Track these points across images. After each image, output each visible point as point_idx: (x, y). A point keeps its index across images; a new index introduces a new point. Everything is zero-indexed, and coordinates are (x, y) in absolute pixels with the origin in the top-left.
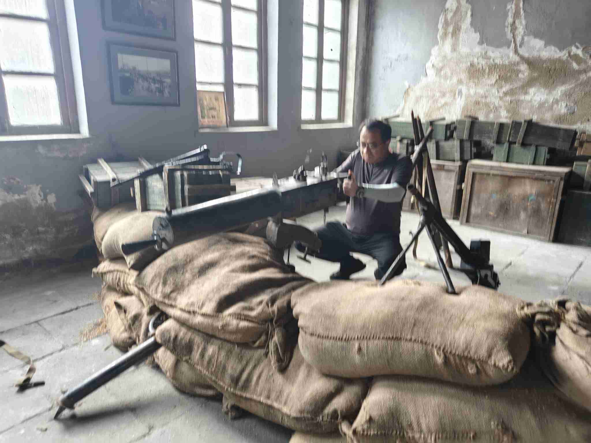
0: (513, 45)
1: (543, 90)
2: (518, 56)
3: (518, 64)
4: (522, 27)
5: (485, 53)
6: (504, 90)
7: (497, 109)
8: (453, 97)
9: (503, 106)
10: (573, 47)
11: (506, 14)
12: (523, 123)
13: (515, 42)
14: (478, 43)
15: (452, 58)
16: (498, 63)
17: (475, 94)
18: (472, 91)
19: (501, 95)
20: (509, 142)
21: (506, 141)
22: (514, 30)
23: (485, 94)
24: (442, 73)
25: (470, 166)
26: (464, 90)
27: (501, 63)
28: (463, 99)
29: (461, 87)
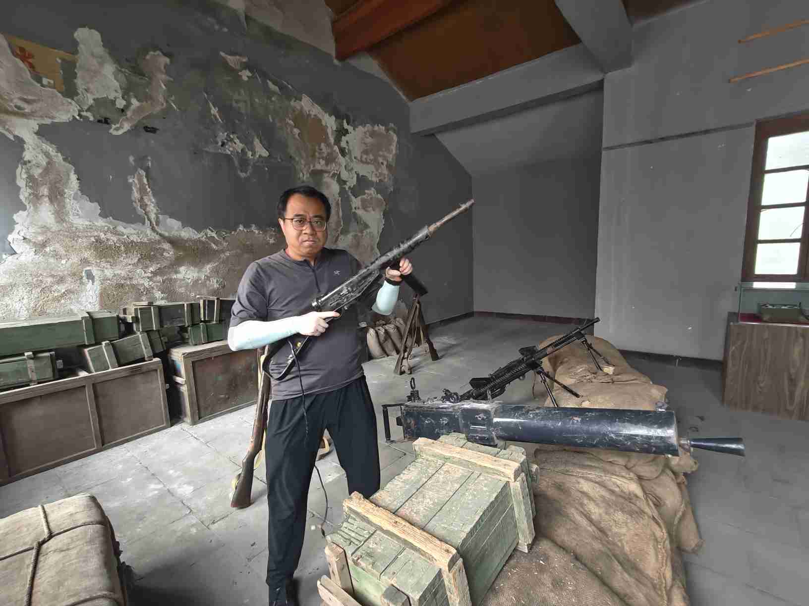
0: (147, 223)
1: (192, 268)
2: (157, 234)
3: (159, 242)
4: (153, 205)
5: (113, 228)
6: (151, 269)
7: (148, 291)
8: (78, 282)
9: (155, 287)
10: (208, 230)
11: (129, 187)
12: (216, 301)
13: (149, 219)
14: (100, 215)
15: (59, 231)
16: (135, 240)
17: (115, 275)
18: (109, 273)
19: (150, 275)
20: (205, 321)
21: (202, 321)
22: (144, 206)
23: (128, 275)
24: (48, 249)
25: (187, 356)
26: (95, 272)
27: (139, 241)
28: (97, 283)
29: (88, 268)
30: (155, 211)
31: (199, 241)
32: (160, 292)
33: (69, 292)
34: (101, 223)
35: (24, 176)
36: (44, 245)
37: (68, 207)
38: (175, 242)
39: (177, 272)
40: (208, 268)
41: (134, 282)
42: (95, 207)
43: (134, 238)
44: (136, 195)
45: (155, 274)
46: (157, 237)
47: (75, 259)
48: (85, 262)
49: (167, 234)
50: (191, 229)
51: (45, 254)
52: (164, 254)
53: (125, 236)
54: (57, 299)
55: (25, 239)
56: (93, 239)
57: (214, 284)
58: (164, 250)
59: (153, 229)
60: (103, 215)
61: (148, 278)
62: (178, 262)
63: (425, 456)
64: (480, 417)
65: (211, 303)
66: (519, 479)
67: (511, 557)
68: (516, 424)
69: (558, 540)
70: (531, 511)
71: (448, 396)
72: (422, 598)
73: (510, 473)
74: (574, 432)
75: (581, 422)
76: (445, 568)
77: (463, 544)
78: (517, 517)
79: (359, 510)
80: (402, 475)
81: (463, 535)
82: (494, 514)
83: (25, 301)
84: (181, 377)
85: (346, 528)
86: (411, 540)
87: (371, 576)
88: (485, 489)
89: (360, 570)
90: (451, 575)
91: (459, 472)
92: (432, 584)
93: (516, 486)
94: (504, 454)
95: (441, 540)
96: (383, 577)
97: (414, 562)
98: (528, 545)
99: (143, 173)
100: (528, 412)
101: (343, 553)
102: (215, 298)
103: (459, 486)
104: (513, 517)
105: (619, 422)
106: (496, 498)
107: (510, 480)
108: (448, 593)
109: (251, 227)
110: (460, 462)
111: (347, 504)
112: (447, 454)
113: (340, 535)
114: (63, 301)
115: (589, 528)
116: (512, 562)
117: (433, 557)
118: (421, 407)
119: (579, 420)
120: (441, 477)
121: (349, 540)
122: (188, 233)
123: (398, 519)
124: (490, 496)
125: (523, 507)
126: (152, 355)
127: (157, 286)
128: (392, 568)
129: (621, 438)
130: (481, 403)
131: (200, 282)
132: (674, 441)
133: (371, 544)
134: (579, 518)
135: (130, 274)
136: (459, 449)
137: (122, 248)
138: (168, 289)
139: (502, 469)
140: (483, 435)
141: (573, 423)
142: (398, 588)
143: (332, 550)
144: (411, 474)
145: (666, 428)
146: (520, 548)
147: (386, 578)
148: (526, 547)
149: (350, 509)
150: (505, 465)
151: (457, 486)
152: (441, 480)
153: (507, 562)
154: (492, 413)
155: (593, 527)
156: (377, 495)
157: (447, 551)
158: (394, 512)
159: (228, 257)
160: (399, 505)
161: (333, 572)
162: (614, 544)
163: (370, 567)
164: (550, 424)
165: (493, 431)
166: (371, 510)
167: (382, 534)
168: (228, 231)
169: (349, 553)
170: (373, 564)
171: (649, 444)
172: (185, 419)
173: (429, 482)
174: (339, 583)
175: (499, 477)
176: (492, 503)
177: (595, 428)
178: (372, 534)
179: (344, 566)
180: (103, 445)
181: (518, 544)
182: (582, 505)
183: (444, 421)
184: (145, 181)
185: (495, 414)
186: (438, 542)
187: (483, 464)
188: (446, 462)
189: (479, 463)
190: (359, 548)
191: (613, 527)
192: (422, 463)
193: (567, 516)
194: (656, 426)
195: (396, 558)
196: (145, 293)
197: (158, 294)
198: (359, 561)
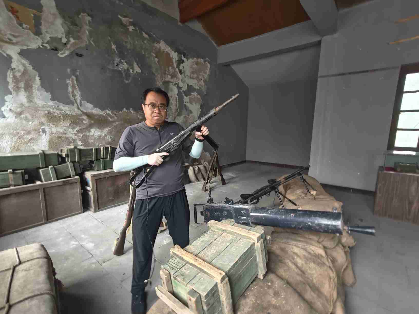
0: (75, 105)
1: (98, 130)
2: (80, 111)
3: (81, 115)
4: (79, 95)
5: (58, 107)
6: (76, 129)
7: (74, 141)
8: (38, 134)
9: (78, 139)
10: (107, 110)
11: (67, 85)
12: (110, 148)
13: (76, 103)
14: (51, 99)
15: (29, 106)
16: (68, 113)
17: (57, 132)
18: (54, 130)
19: (76, 132)
20: (103, 158)
21: (101, 158)
22: (74, 96)
23: (64, 132)
24: (22, 116)
25: (93, 176)
26: (47, 129)
27: (71, 114)
28: (48, 135)
29: (43, 127)
30: (79, 98)
31: (102, 115)
32: (80, 142)
33: (32, 139)
34: (51, 103)
35: (11, 76)
36: (20, 114)
37: (34, 94)
38: (89, 116)
39: (90, 132)
40: (106, 130)
41: (67, 136)
42: (48, 95)
43: (68, 112)
44: (70, 89)
45: (78, 132)
46: (80, 113)
47: (36, 122)
48: (42, 124)
49: (85, 111)
50: (98, 109)
51: (21, 119)
52: (84, 122)
53: (63, 111)
54: (26, 143)
55: (10, 110)
56: (46, 112)
57: (109, 138)
58: (83, 119)
59: (78, 108)
60: (53, 99)
61: (75, 134)
62: (90, 126)
63: (213, 229)
64: (243, 212)
65: (107, 149)
66: (260, 241)
67: (254, 281)
68: (261, 216)
69: (279, 274)
70: (265, 258)
71: (228, 201)
72: (207, 296)
73: (255, 238)
74: (291, 221)
75: (294, 216)
76: (219, 281)
77: (229, 271)
78: (258, 261)
79: (178, 253)
80: (201, 238)
81: (230, 267)
82: (246, 258)
83: (9, 143)
84: (89, 186)
85: (171, 262)
86: (203, 268)
87: (182, 285)
88: (242, 246)
89: (177, 282)
90: (222, 285)
91: (230, 237)
92: (212, 289)
93: (258, 245)
94: (253, 230)
95: (218, 269)
96: (188, 285)
97: (204, 278)
98: (263, 275)
99: (75, 78)
100: (268, 210)
101: (169, 274)
102: (109, 146)
103: (229, 244)
104: (256, 260)
105: (313, 216)
106: (247, 250)
107: (255, 242)
108: (220, 294)
109: (130, 109)
110: (231, 233)
111: (172, 250)
112: (224, 229)
113: (168, 265)
114: (29, 144)
115: (295, 270)
116: (254, 283)
117: (213, 276)
118: (214, 206)
119: (294, 215)
120: (221, 239)
121: (172, 267)
122: (96, 111)
123: (197, 258)
124: (244, 249)
125: (261, 256)
126: (75, 174)
127: (79, 138)
128: (193, 281)
129: (314, 225)
130: (244, 205)
131: (102, 137)
132: (340, 227)
133: (183, 270)
134: (290, 264)
135: (65, 131)
136: (230, 226)
137: (62, 117)
138: (85, 140)
139: (251, 236)
140: (245, 222)
141: (290, 216)
142: (195, 290)
143: (163, 272)
144: (205, 238)
145: (337, 221)
146: (259, 277)
147: (190, 285)
148: (262, 276)
149: (173, 252)
150: (253, 234)
151: (228, 244)
152: (221, 241)
153: (252, 282)
154: (250, 210)
155: (298, 270)
156: (188, 247)
157: (221, 274)
158: (195, 255)
159: (117, 125)
160: (199, 252)
161: (163, 283)
162: (308, 278)
163: (182, 281)
164: (279, 217)
165: (250, 219)
166: (184, 254)
167: (189, 266)
168: (118, 111)
169: (172, 274)
170: (184, 279)
171: (328, 229)
172: (91, 209)
173: (215, 242)
174: (166, 288)
175: (250, 240)
176: (245, 253)
177: (301, 219)
178: (184, 265)
179: (169, 281)
180: (47, 220)
181: (258, 274)
182: (293, 259)
183: (225, 214)
184: (75, 82)
185: (251, 210)
186: (216, 269)
187: (242, 234)
188: (223, 232)
189: (240, 233)
190: (177, 272)
191: (309, 270)
192: (211, 232)
193: (285, 263)
194: (331, 219)
195: (195, 276)
196: (72, 142)
197: (80, 143)
198: (177, 277)
